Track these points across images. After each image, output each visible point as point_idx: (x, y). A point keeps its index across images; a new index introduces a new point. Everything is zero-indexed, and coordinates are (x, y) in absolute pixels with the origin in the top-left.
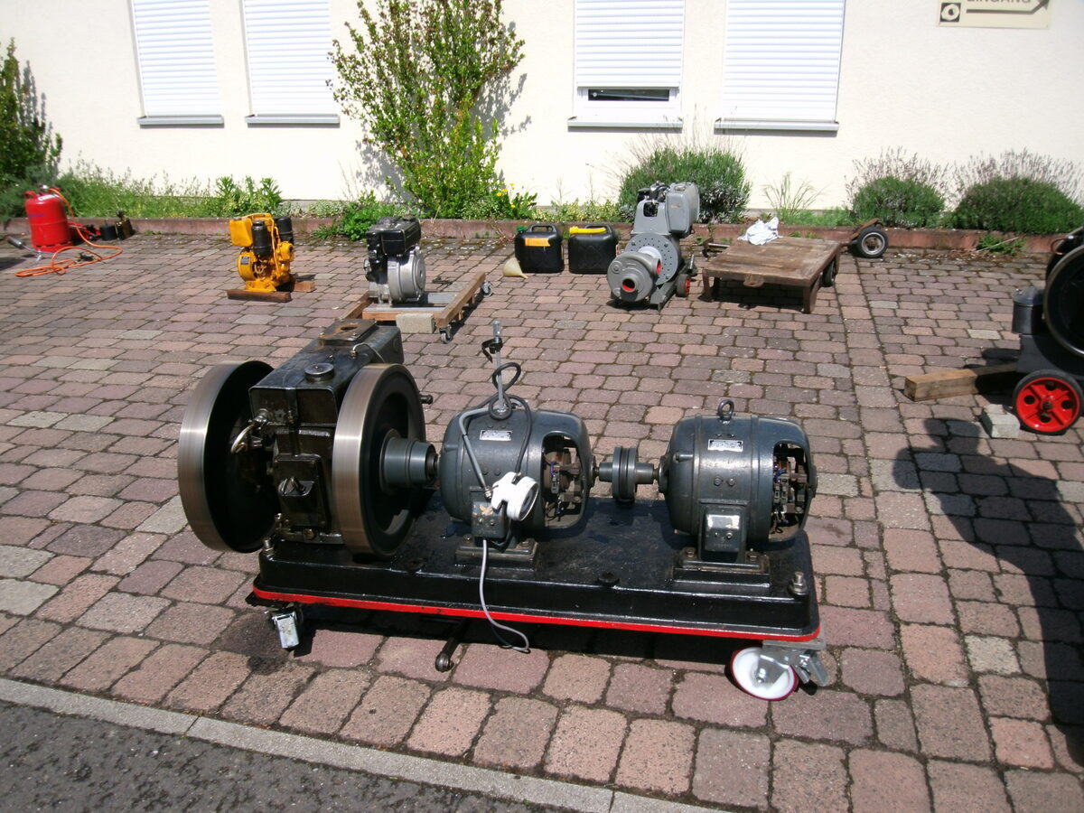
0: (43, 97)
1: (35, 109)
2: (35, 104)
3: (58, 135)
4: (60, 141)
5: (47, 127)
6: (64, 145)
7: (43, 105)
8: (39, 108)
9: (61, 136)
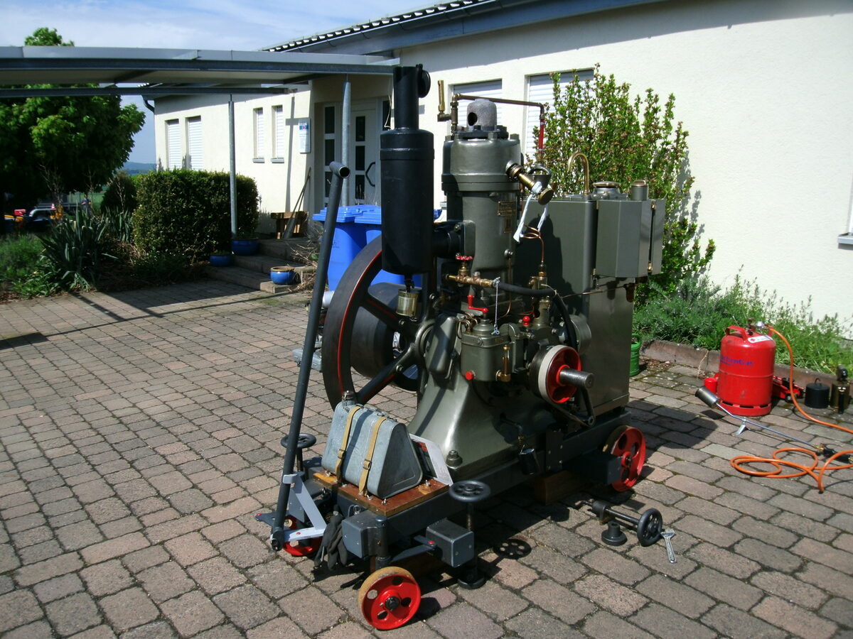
0: (698, 195)
1: (683, 208)
2: (685, 202)
3: (711, 242)
4: (711, 250)
5: (697, 230)
6: (715, 254)
7: (695, 205)
8: (689, 208)
9: (715, 244)
